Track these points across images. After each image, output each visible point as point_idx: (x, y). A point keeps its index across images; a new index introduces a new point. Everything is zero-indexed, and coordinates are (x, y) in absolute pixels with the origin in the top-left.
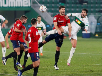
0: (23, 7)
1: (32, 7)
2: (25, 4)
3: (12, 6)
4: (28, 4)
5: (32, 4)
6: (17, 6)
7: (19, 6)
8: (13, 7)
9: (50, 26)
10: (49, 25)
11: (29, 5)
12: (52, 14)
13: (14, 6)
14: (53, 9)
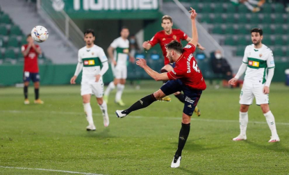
0: (139, 11)
1: (161, 10)
2: (145, 3)
3: (112, 7)
4: (151, 3)
5: (161, 4)
6: (124, 7)
7: (130, 7)
8: (115, 11)
9: (205, 57)
10: (203, 54)
11: (155, 6)
12: (211, 26)
13: (118, 7)
14: (212, 16)
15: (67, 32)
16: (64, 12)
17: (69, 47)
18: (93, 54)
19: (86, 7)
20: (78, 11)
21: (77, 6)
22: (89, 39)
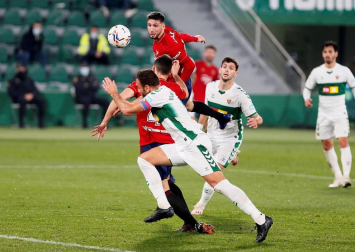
15: (258, 44)
16: (253, 13)
17: (260, 67)
18: (337, 78)
19: (289, 5)
20: (276, 12)
21: (274, 3)
22: (328, 54)
